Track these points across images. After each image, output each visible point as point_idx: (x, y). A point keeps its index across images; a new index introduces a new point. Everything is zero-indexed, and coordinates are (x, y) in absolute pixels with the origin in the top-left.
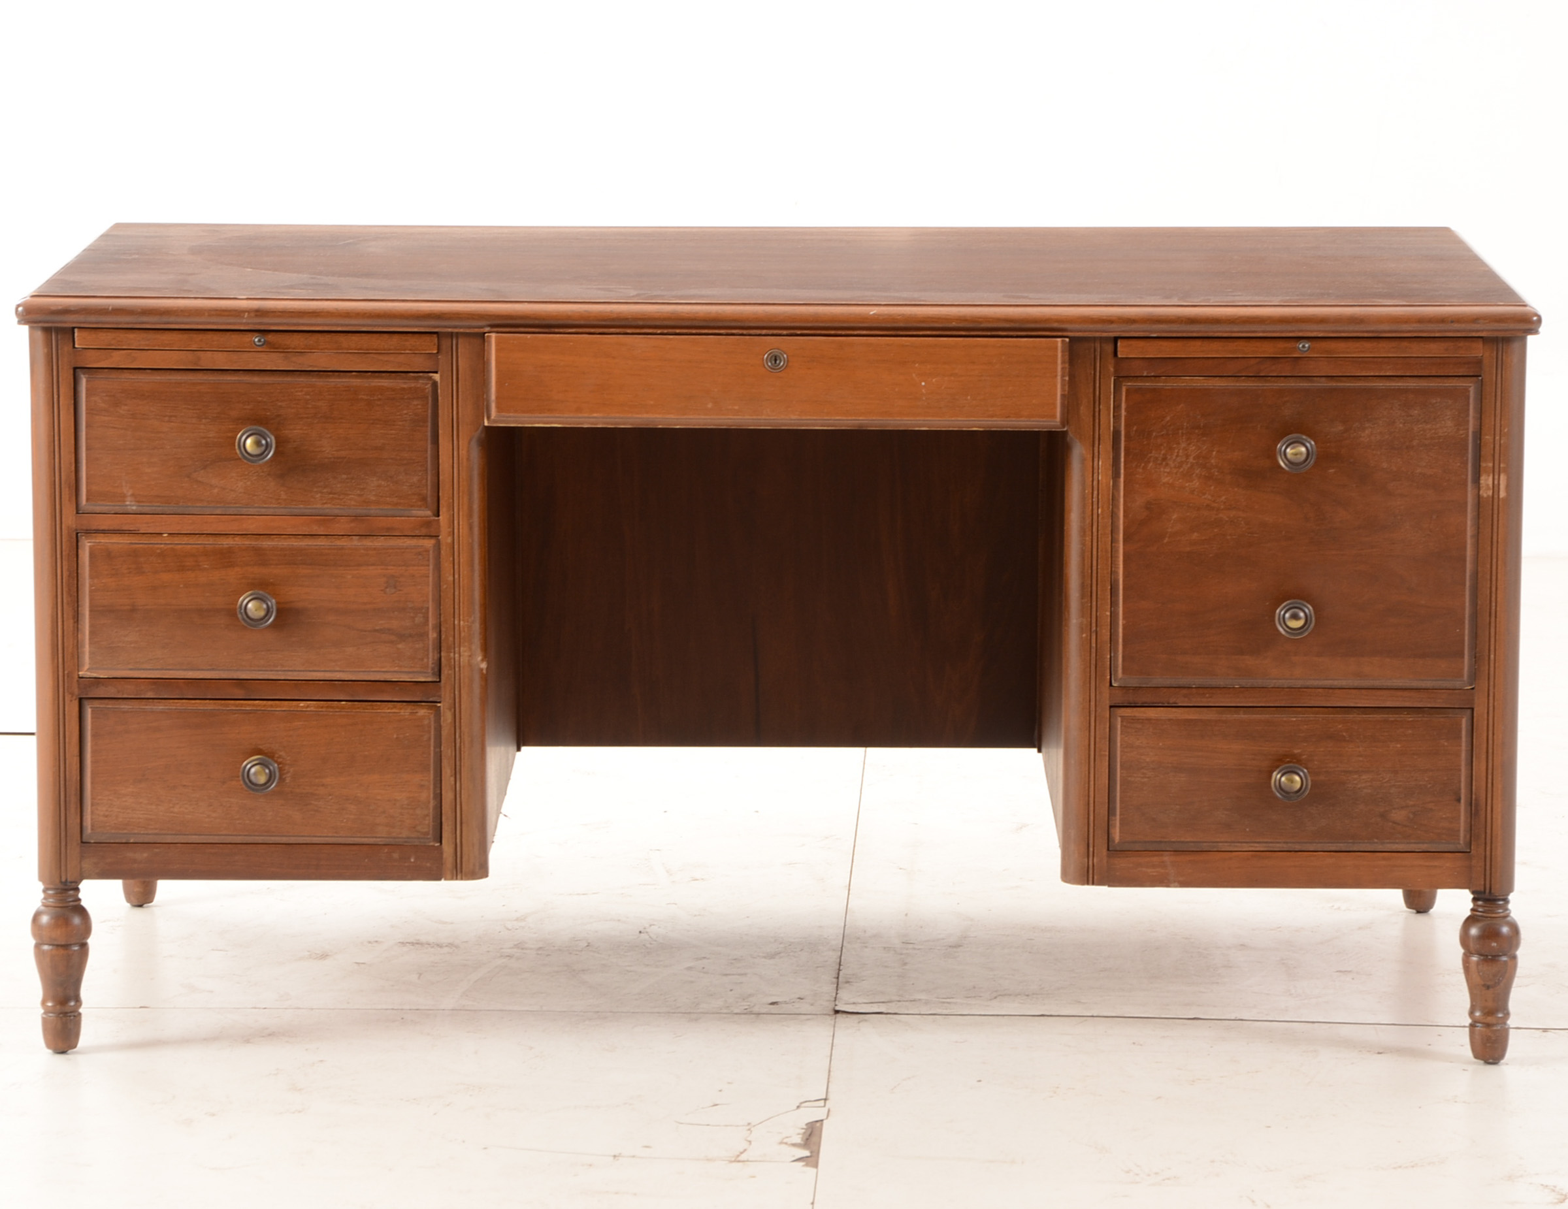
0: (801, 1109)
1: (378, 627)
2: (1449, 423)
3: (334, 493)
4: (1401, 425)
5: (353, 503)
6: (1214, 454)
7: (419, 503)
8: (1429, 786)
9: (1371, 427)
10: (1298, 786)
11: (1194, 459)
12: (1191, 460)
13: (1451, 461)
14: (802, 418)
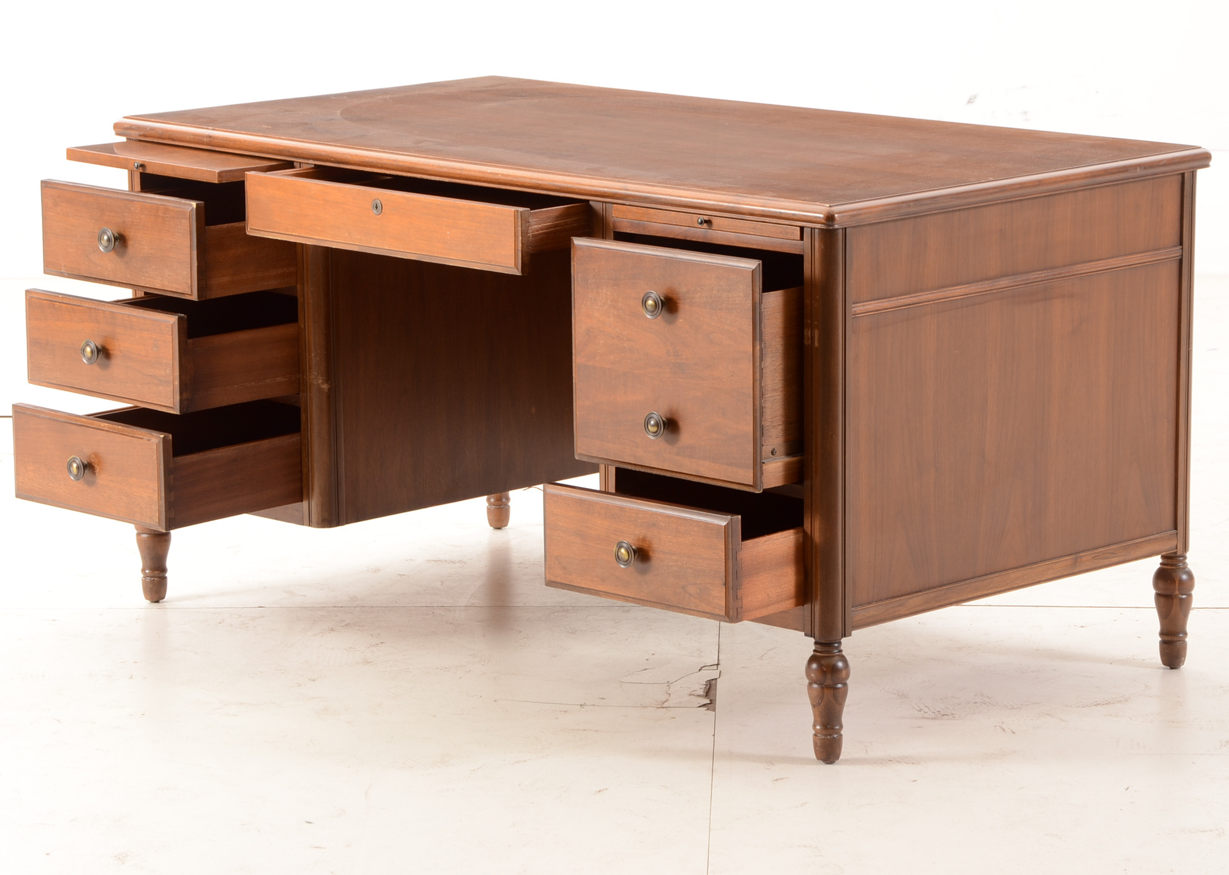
0: (702, 671)
1: (150, 374)
2: (741, 294)
3: (150, 278)
4: (716, 292)
5: (158, 285)
6: (620, 299)
7: (187, 290)
8: (708, 571)
9: (701, 292)
10: (627, 557)
11: (610, 302)
12: (609, 302)
13: (743, 323)
14: (391, 249)
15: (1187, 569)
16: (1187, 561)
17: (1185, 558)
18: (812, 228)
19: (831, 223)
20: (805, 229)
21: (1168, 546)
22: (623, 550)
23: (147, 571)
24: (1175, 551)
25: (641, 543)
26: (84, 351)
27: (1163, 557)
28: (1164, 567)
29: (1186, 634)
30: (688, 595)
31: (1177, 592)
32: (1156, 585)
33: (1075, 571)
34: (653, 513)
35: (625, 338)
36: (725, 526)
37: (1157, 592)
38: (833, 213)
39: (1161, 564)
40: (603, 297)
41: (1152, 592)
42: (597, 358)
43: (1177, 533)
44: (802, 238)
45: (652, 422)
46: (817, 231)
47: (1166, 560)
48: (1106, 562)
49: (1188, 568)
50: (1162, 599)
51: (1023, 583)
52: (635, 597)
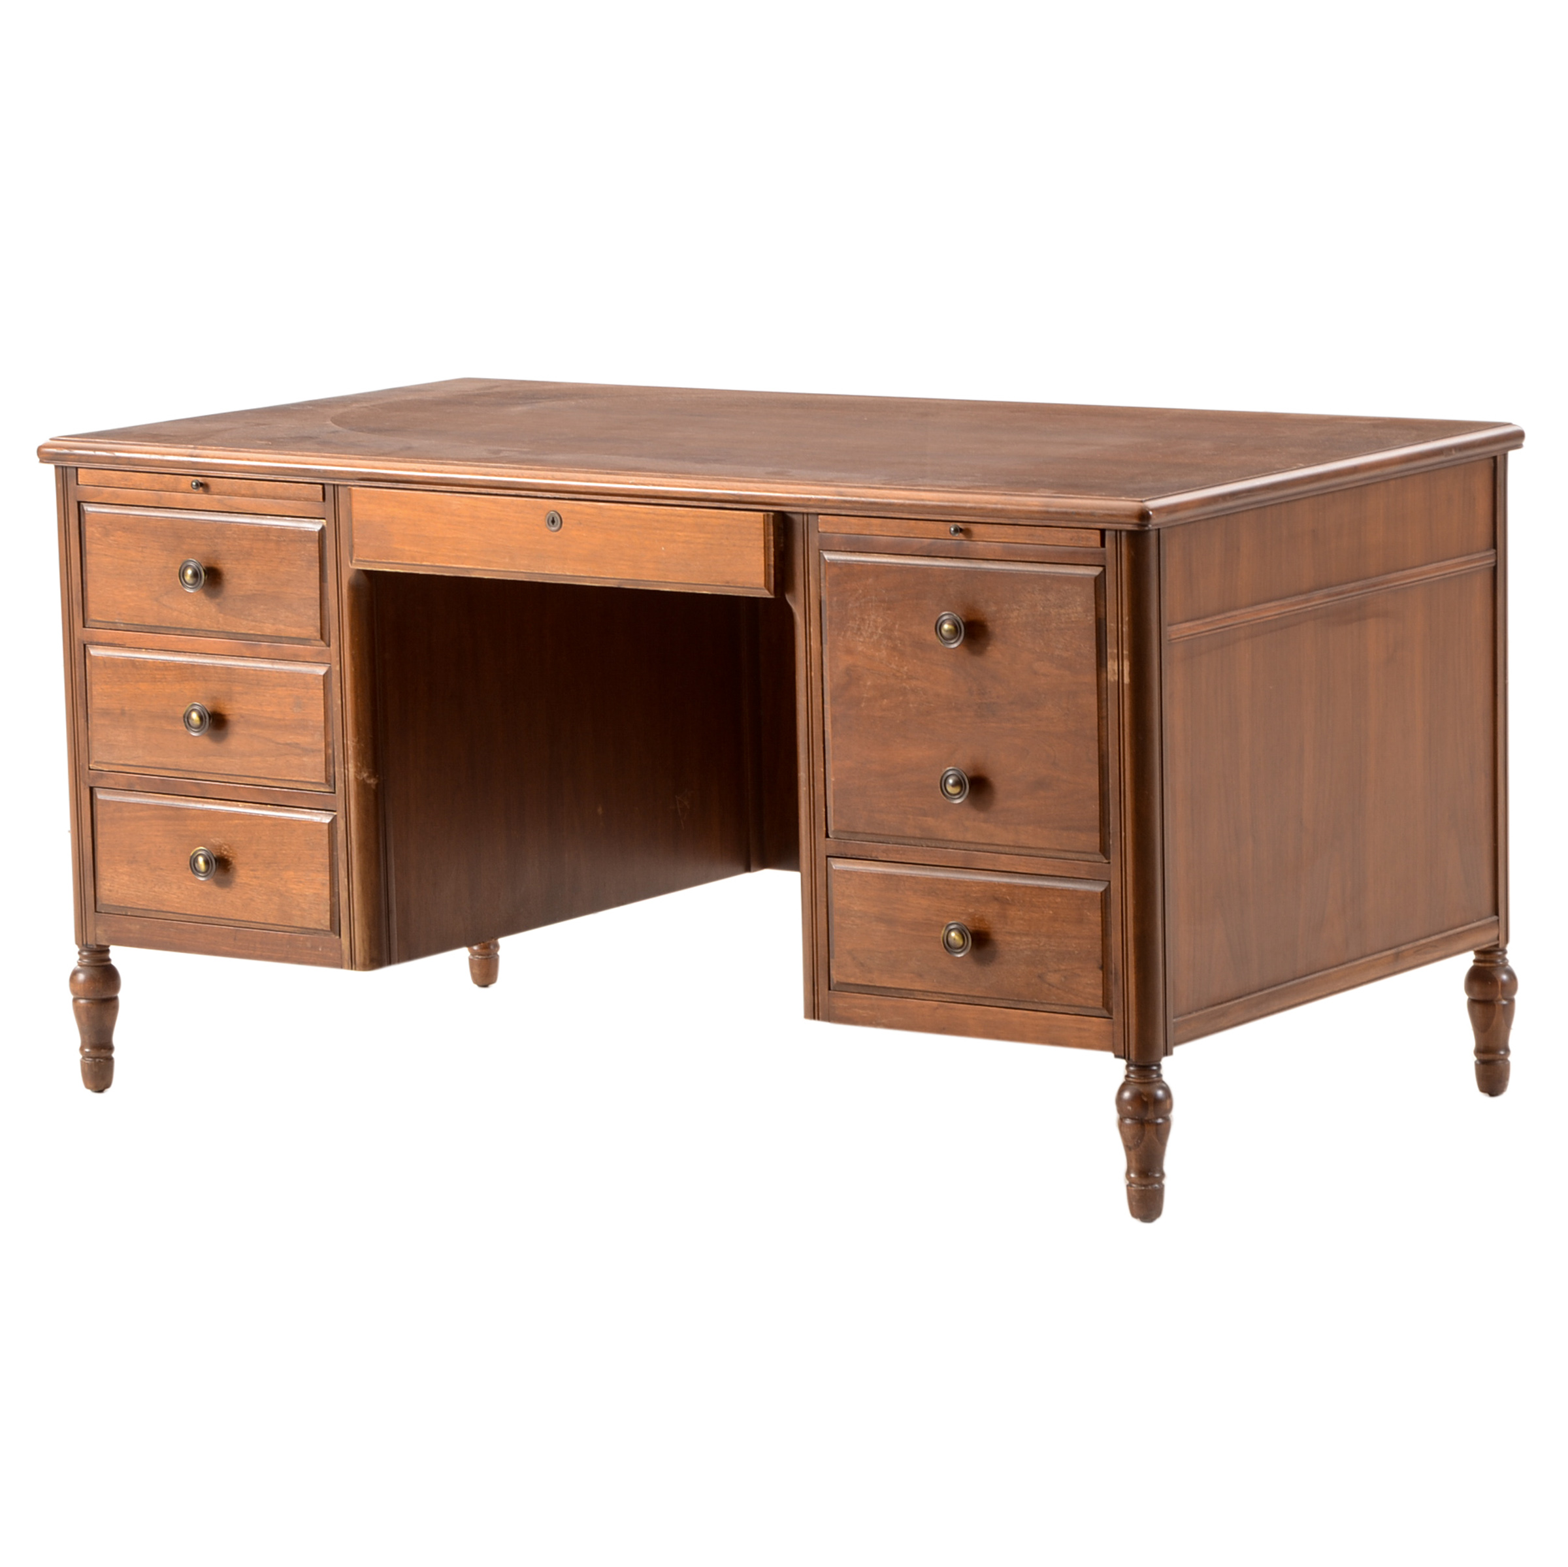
1: (289, 742)
2: (1079, 609)
3: (256, 621)
4: (1041, 609)
5: (269, 631)
6: (897, 626)
7: (315, 634)
8: (1076, 952)
9: (1018, 610)
10: (961, 943)
11: (882, 630)
12: (880, 631)
13: (1082, 645)
14: (576, 574)
15: (1507, 967)
16: (1508, 956)
17: (1505, 952)
18: (1116, 531)
19: (1145, 523)
20: (1107, 533)
21: (1485, 939)
22: (953, 934)
23: (87, 1050)
24: (1496, 943)
25: (977, 924)
26: (188, 718)
27: (1477, 952)
28: (1480, 964)
29: (1507, 1050)
30: (1047, 986)
31: (1500, 996)
32: (1469, 986)
33: (1397, 969)
34: (995, 884)
35: (905, 677)
36: (1101, 893)
37: (1471, 997)
38: (1147, 510)
39: (1475, 961)
40: (871, 625)
41: (1465, 998)
42: (863, 705)
43: (1498, 920)
44: (1103, 544)
45: (951, 781)
46: (1124, 534)
47: (1480, 955)
48: (1429, 957)
49: (1509, 966)
50: (1477, 1007)
51: (1345, 986)
52: (967, 993)
